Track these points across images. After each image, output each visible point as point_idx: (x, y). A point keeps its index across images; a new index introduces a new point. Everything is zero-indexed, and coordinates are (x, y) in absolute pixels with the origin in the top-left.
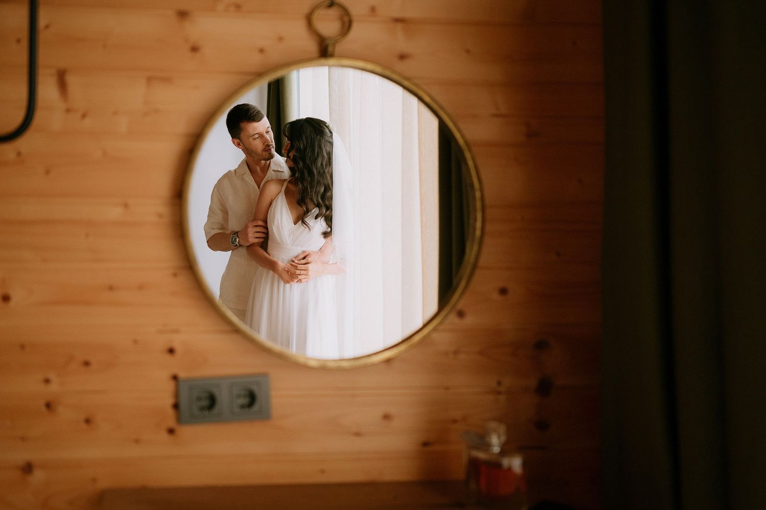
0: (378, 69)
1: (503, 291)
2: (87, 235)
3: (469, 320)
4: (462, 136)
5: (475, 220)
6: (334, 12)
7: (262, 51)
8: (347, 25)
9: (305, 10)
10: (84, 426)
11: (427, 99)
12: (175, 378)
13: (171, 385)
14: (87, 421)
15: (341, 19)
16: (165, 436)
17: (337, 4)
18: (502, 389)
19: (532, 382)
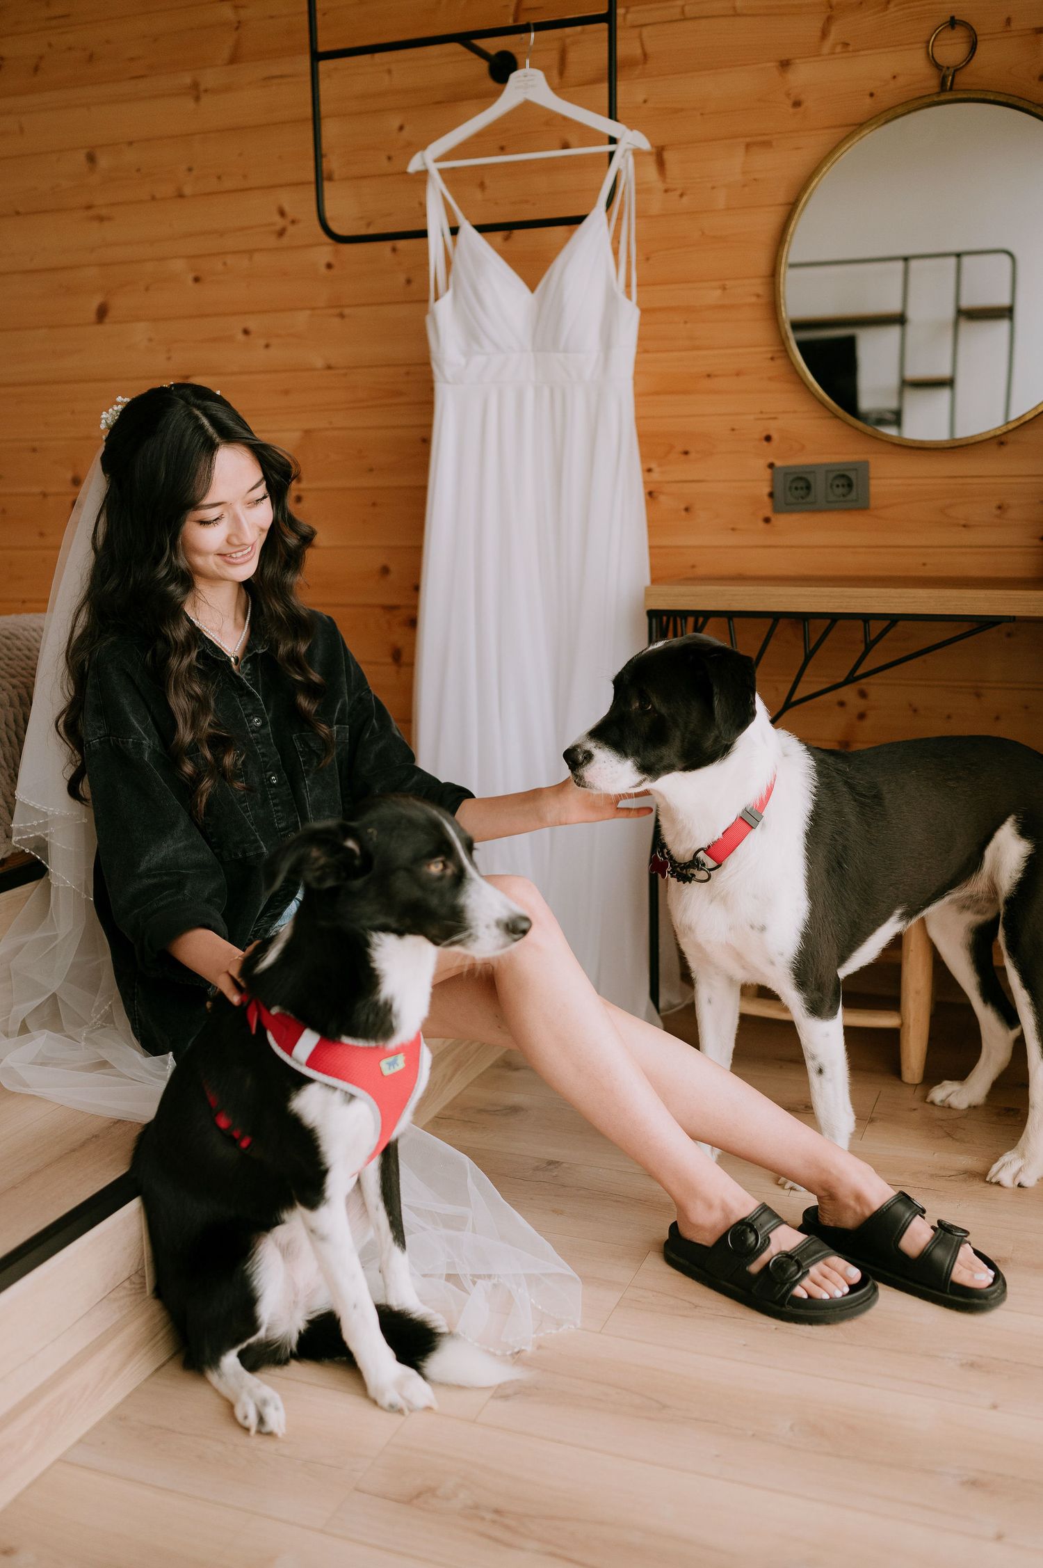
0: (1001, 99)
8: (972, 48)
10: (683, 513)
12: (771, 466)
13: (767, 474)
14: (687, 509)
15: (965, 39)
16: (761, 524)
17: (960, 22)
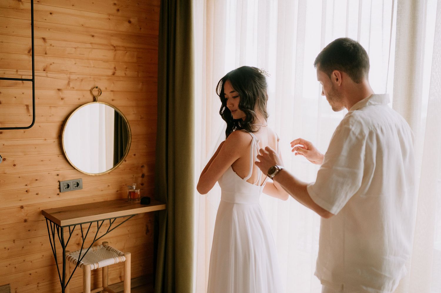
1: (135, 155)
2: (36, 148)
3: (127, 162)
4: (127, 120)
6: (97, 90)
7: (79, 99)
9: (90, 88)
12: (59, 182)
13: (58, 184)
16: (56, 196)
18: (134, 177)
19: (141, 175)
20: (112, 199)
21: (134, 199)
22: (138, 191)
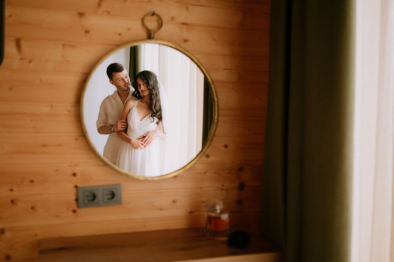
0: (174, 46)
1: (226, 146)
2: (32, 120)
3: (211, 159)
4: (211, 78)
5: (215, 115)
6: (154, 18)
7: (120, 34)
8: (160, 25)
9: (141, 16)
10: (31, 210)
11: (196, 60)
12: (76, 187)
13: (74, 190)
14: (33, 208)
15: (158, 21)
16: (71, 213)
17: (156, 14)
18: (224, 188)
19: (237, 185)
20: (181, 227)
21: (216, 233)
22: (225, 217)
